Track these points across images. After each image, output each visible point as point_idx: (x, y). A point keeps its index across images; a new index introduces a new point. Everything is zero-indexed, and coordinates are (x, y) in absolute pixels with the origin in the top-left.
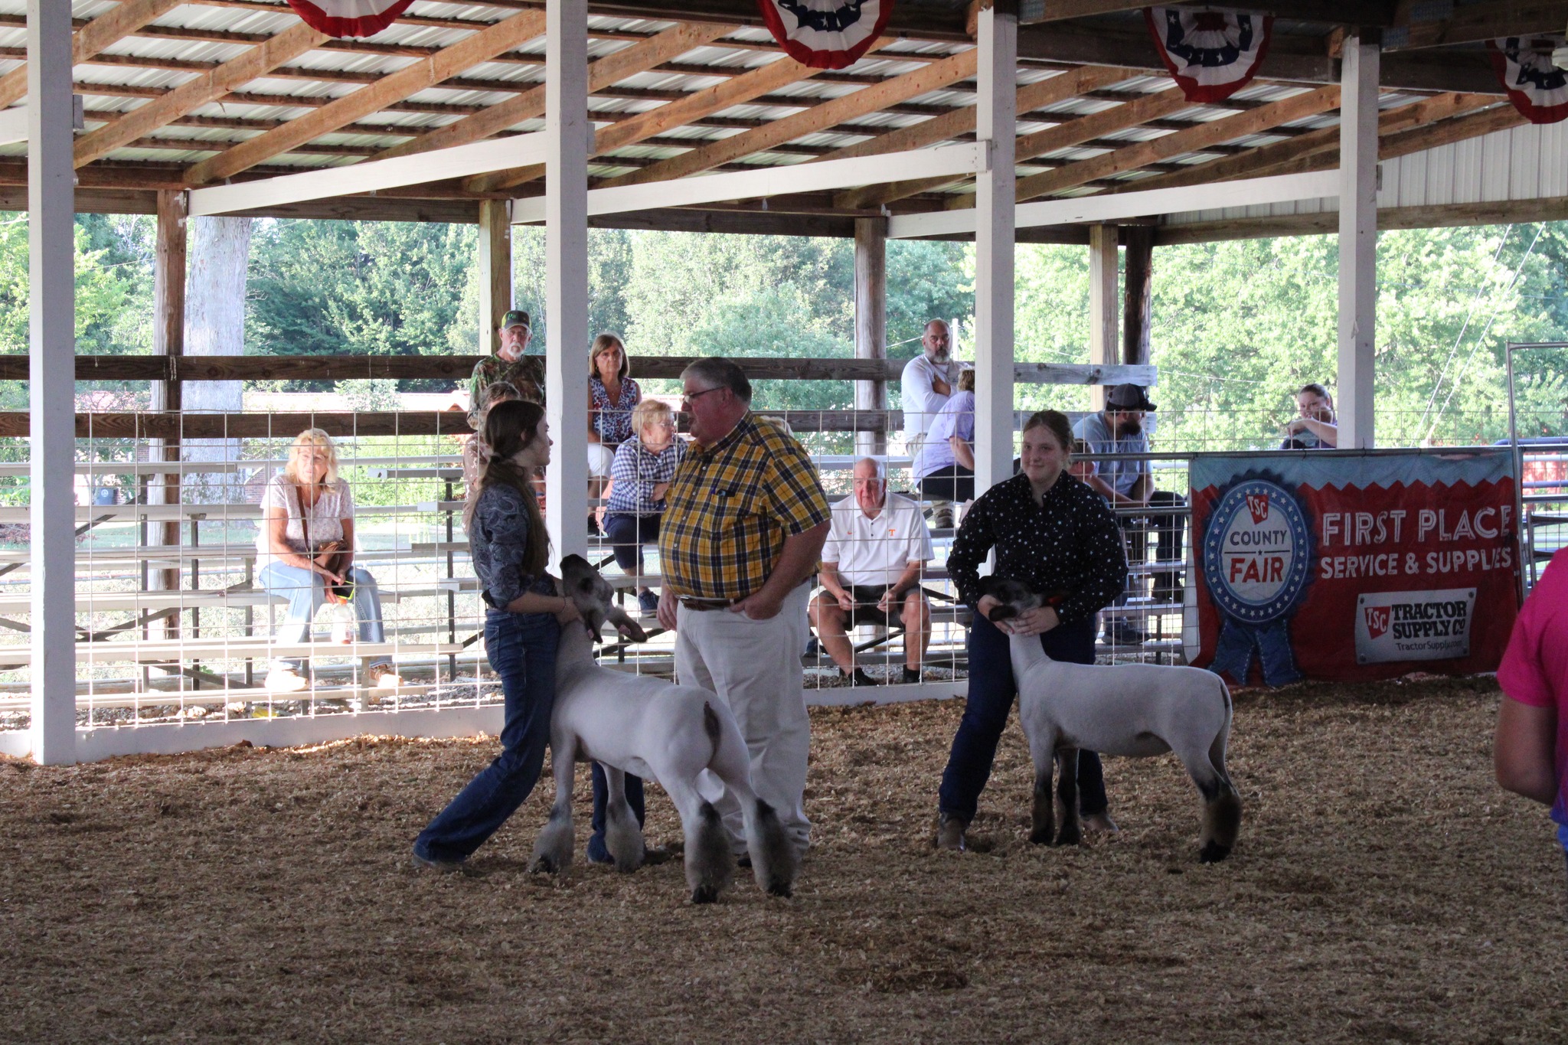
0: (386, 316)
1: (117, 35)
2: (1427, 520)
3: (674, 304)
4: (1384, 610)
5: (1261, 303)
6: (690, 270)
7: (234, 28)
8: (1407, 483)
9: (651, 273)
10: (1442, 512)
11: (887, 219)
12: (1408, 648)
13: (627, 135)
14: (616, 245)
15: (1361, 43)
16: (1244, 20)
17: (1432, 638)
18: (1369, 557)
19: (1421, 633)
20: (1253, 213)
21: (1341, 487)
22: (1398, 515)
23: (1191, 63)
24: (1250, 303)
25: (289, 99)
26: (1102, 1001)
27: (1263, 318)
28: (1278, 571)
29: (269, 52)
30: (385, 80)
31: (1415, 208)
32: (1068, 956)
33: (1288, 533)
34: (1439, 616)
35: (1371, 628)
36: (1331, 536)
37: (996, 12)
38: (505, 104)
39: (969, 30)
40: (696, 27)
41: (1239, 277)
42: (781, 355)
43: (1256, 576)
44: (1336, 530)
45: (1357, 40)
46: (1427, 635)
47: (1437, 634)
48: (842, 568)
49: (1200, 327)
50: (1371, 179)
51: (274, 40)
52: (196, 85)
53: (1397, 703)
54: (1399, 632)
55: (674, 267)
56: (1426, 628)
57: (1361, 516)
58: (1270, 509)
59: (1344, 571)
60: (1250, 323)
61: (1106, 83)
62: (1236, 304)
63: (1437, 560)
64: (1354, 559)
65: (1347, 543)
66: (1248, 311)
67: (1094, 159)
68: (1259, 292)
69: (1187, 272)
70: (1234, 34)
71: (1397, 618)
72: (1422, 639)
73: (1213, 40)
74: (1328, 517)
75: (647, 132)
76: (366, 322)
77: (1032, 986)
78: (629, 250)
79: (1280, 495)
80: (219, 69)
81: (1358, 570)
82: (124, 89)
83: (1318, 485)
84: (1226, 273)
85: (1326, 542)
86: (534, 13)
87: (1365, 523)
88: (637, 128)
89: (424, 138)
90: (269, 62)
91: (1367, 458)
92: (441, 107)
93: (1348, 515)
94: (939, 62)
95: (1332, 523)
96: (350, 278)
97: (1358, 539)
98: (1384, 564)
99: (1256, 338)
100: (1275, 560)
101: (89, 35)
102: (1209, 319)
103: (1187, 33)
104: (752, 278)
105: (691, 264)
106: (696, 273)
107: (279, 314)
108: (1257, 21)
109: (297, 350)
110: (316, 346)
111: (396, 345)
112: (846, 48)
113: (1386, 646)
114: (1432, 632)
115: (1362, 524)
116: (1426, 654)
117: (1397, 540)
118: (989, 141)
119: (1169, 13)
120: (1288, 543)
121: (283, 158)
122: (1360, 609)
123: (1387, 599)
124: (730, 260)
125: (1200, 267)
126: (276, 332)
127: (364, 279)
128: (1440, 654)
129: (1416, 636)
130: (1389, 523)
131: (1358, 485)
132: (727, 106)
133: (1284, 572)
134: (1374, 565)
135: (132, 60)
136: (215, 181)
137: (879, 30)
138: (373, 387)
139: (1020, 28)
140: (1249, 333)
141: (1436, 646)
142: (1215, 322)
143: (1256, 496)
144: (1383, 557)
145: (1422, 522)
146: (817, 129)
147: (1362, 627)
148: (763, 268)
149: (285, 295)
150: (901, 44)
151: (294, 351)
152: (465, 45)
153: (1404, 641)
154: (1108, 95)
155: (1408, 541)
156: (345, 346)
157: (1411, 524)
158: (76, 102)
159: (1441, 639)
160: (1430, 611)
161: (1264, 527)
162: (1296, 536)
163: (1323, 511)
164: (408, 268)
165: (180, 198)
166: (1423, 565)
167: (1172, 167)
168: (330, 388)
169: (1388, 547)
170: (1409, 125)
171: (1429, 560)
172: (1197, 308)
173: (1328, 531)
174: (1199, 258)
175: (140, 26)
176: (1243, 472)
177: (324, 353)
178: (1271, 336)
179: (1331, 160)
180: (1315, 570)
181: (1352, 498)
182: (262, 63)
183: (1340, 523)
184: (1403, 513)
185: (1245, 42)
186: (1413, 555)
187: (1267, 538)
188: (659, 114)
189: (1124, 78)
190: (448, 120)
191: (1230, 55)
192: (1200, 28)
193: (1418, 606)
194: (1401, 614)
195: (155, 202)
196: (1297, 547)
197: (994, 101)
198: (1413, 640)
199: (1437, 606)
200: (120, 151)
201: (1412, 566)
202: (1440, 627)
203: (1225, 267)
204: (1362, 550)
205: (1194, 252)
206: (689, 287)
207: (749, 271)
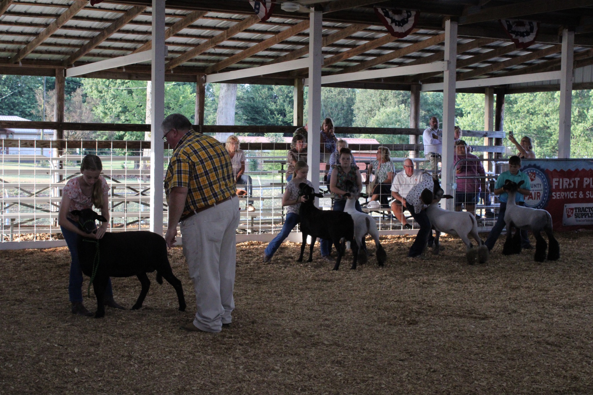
0: (281, 114)
1: (181, 28)
2: (586, 181)
3: (368, 111)
4: (572, 209)
5: (550, 113)
6: (373, 101)
7: (217, 26)
8: (580, 170)
9: (362, 101)
10: (591, 179)
11: (421, 85)
12: (580, 221)
13: (338, 59)
14: (351, 93)
15: (569, 31)
16: (530, 23)
17: (587, 218)
18: (568, 193)
19: (584, 217)
20: (536, 84)
21: (559, 170)
22: (577, 179)
23: (516, 35)
24: (547, 113)
25: (235, 48)
26: (458, 330)
27: (551, 117)
28: (539, 196)
29: (227, 33)
30: (263, 42)
31: (587, 83)
32: (451, 315)
33: (542, 185)
34: (590, 211)
35: (568, 215)
36: (556, 186)
37: (451, 21)
38: (301, 49)
39: (443, 27)
40: (357, 25)
41: (544, 104)
42: (399, 127)
43: (532, 198)
44: (557, 184)
45: (567, 30)
46: (585, 217)
47: (589, 217)
48: (400, 193)
49: (532, 120)
50: (571, 73)
51: (229, 30)
52: (206, 43)
53: (575, 238)
54: (577, 216)
55: (368, 99)
56: (585, 215)
57: (565, 180)
58: (536, 177)
59: (560, 197)
60: (547, 119)
61: (487, 43)
62: (543, 113)
63: (589, 194)
64: (563, 193)
65: (561, 188)
66: (546, 115)
67: (485, 67)
68: (550, 109)
69: (528, 103)
70: (528, 27)
71: (576, 211)
72: (584, 218)
73: (522, 29)
74: (555, 180)
75: (344, 57)
76: (275, 115)
77: (437, 325)
78: (355, 95)
79: (539, 173)
80: (213, 38)
81: (564, 196)
82: (185, 44)
83: (551, 169)
84: (540, 103)
85: (554, 188)
86: (307, 21)
87: (566, 182)
88: (342, 56)
89: (277, 59)
90: (228, 36)
91: (568, 162)
92: (282, 50)
93: (561, 180)
94: (435, 37)
95: (556, 182)
96: (271, 102)
97: (564, 187)
98: (572, 195)
99: (549, 123)
100: (538, 193)
101: (173, 28)
102: (535, 118)
103: (513, 26)
104: (392, 103)
105: (374, 99)
106: (375, 102)
107: (250, 113)
108: (535, 24)
109: (255, 124)
110: (261, 123)
111: (284, 122)
112: (404, 32)
113: (572, 220)
114: (587, 216)
115: (565, 182)
116: (585, 223)
117: (577, 187)
118: (448, 61)
119: (507, 21)
120: (542, 188)
121: (234, 65)
122: (565, 208)
123: (574, 206)
124: (386, 97)
125: (531, 101)
126: (249, 118)
127: (275, 103)
128: (589, 223)
129: (582, 217)
130: (574, 182)
131: (564, 170)
132: (368, 50)
133: (541, 196)
134: (569, 195)
135: (187, 36)
136: (214, 72)
137: (414, 26)
138: (276, 135)
139: (459, 26)
140: (547, 122)
141: (588, 221)
142: (536, 118)
143: (531, 173)
144: (572, 192)
145: (585, 182)
146: (397, 57)
147: (565, 214)
148: (396, 100)
149: (251, 107)
150: (422, 31)
151: (253, 124)
152: (286, 31)
153: (578, 219)
154: (489, 47)
155: (580, 188)
156: (269, 123)
157: (581, 182)
158: (166, 48)
159: (590, 219)
160: (587, 210)
161: (534, 182)
162: (545, 186)
163: (553, 178)
164: (288, 99)
165: (203, 77)
166: (585, 195)
167: (511, 70)
168: (263, 135)
169: (574, 189)
170: (586, 57)
171: (587, 194)
172: (530, 114)
173: (555, 184)
174: (532, 98)
175: (188, 25)
176: (527, 165)
177: (263, 125)
178: (554, 123)
179: (559, 68)
180: (550, 196)
181: (563, 174)
182: (225, 36)
183: (559, 182)
184: (579, 179)
185: (532, 30)
186: (581, 192)
187: (535, 186)
188: (348, 52)
189: (493, 42)
190: (284, 54)
191: (528, 34)
192: (516, 26)
193: (583, 208)
194: (577, 210)
195: (196, 78)
196: (545, 189)
197: (450, 49)
198: (581, 219)
199: (589, 208)
200: (185, 63)
201: (581, 195)
202: (590, 215)
203: (539, 101)
204: (566, 190)
205: (530, 96)
206: (373, 106)
207: (392, 101)
